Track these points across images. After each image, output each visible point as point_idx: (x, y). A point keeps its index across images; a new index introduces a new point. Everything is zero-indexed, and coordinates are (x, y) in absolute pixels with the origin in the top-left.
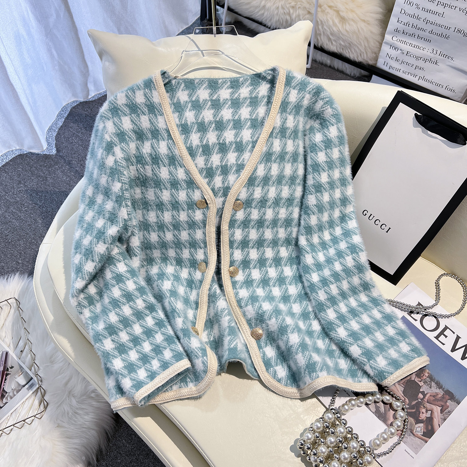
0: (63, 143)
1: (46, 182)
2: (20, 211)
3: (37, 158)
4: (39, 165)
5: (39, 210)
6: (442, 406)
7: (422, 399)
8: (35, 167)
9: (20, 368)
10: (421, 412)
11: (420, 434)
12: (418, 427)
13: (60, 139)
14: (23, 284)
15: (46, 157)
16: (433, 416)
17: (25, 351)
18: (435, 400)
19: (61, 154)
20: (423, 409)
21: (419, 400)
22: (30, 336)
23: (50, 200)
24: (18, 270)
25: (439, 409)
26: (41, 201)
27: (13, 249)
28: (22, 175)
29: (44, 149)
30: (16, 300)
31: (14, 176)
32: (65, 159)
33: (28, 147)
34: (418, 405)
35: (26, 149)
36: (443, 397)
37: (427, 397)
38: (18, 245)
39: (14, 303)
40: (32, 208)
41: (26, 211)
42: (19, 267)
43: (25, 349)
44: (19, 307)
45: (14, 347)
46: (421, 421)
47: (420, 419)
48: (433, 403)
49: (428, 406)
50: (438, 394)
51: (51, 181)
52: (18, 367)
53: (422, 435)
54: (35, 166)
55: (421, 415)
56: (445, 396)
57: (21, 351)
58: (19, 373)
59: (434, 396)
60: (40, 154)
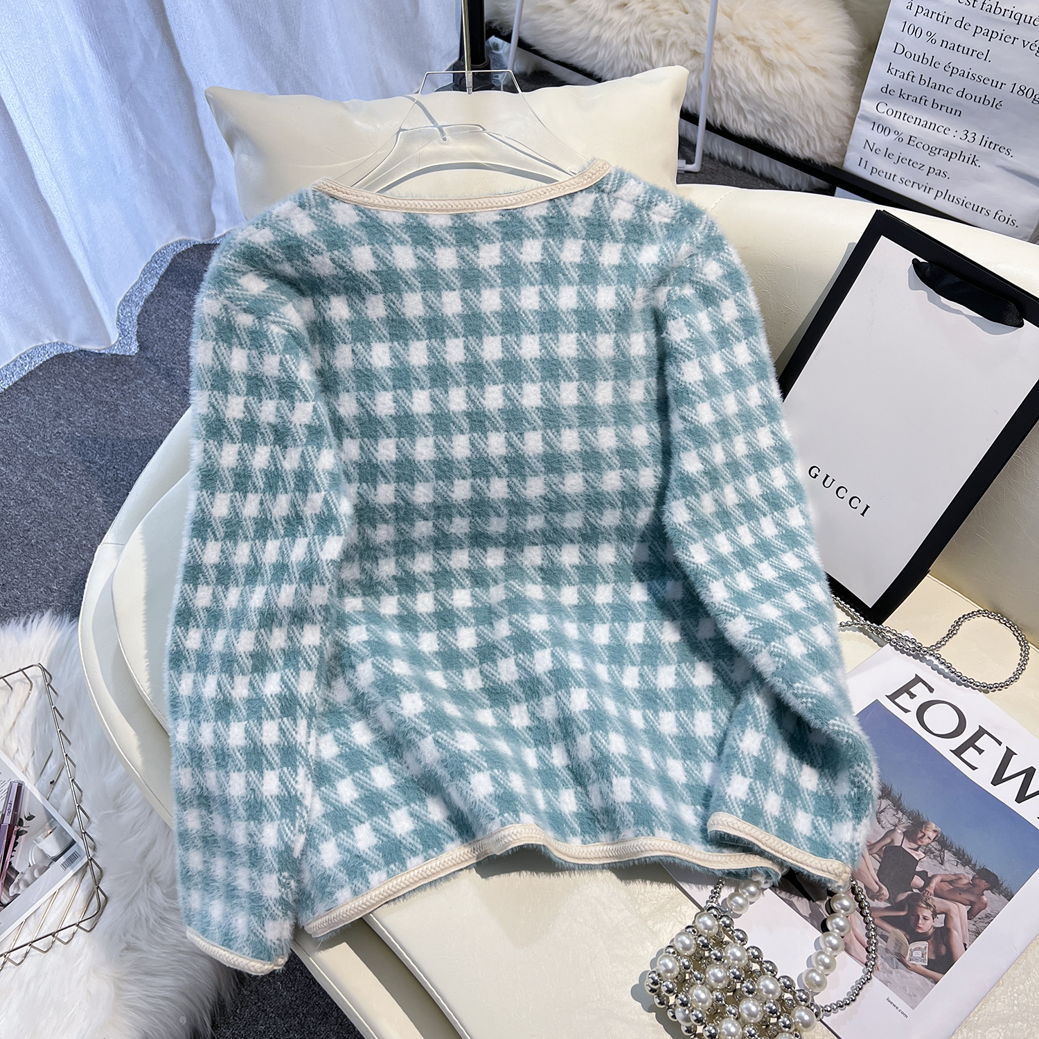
0: (153, 331)
1: (115, 415)
2: (58, 476)
3: (96, 363)
4: (100, 379)
5: (99, 476)
6: (972, 904)
7: (921, 889)
8: (91, 383)
9: (49, 820)
10: (921, 917)
11: (920, 964)
12: (916, 949)
13: (148, 323)
14: (58, 636)
15: (117, 361)
16: (951, 926)
17: (59, 781)
18: (952, 890)
19: (149, 355)
20: (926, 910)
21: (915, 891)
22: (71, 750)
23: (125, 454)
24: (49, 606)
25: (965, 909)
26: (104, 456)
27: (40, 560)
28: (63, 399)
29: (113, 343)
30: (44, 669)
31: (46, 401)
32: (157, 365)
33: (78, 337)
34: (914, 902)
35: (73, 343)
36: (973, 884)
37: (933, 884)
38: (50, 551)
39: (37, 677)
40: (83, 471)
41: (70, 476)
42: (51, 599)
43: (61, 779)
44: (49, 685)
45: (36, 773)
46: (923, 937)
47: (920, 931)
48: (948, 896)
49: (937, 902)
50: (962, 876)
51: (127, 413)
52: (44, 818)
53: (926, 967)
54: (92, 380)
55: (920, 922)
56: (977, 881)
57: (51, 783)
58: (46, 830)
59: (951, 882)
60: (104, 354)
